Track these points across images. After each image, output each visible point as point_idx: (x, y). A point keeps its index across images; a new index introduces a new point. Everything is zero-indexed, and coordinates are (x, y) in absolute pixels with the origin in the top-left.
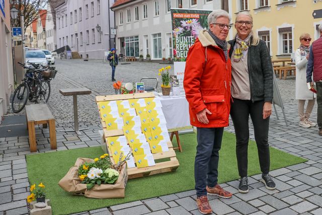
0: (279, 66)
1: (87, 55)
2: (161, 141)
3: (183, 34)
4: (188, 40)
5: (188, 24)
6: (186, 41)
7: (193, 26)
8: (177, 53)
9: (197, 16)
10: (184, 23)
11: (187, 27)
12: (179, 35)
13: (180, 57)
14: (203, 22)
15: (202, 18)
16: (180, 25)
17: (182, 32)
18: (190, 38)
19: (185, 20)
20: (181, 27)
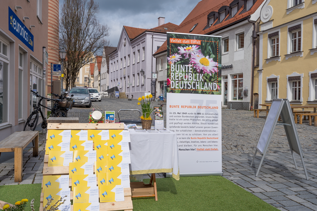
0: (309, 112)
1: (132, 96)
2: (117, 186)
3: (180, 62)
4: (185, 69)
5: (187, 51)
6: (184, 70)
7: (193, 53)
8: (171, 83)
9: (199, 42)
10: (182, 50)
11: (186, 54)
12: (175, 63)
13: (175, 88)
14: (206, 49)
15: (203, 44)
16: (177, 52)
17: (179, 60)
18: (188, 67)
19: (183, 47)
20: (178, 54)
